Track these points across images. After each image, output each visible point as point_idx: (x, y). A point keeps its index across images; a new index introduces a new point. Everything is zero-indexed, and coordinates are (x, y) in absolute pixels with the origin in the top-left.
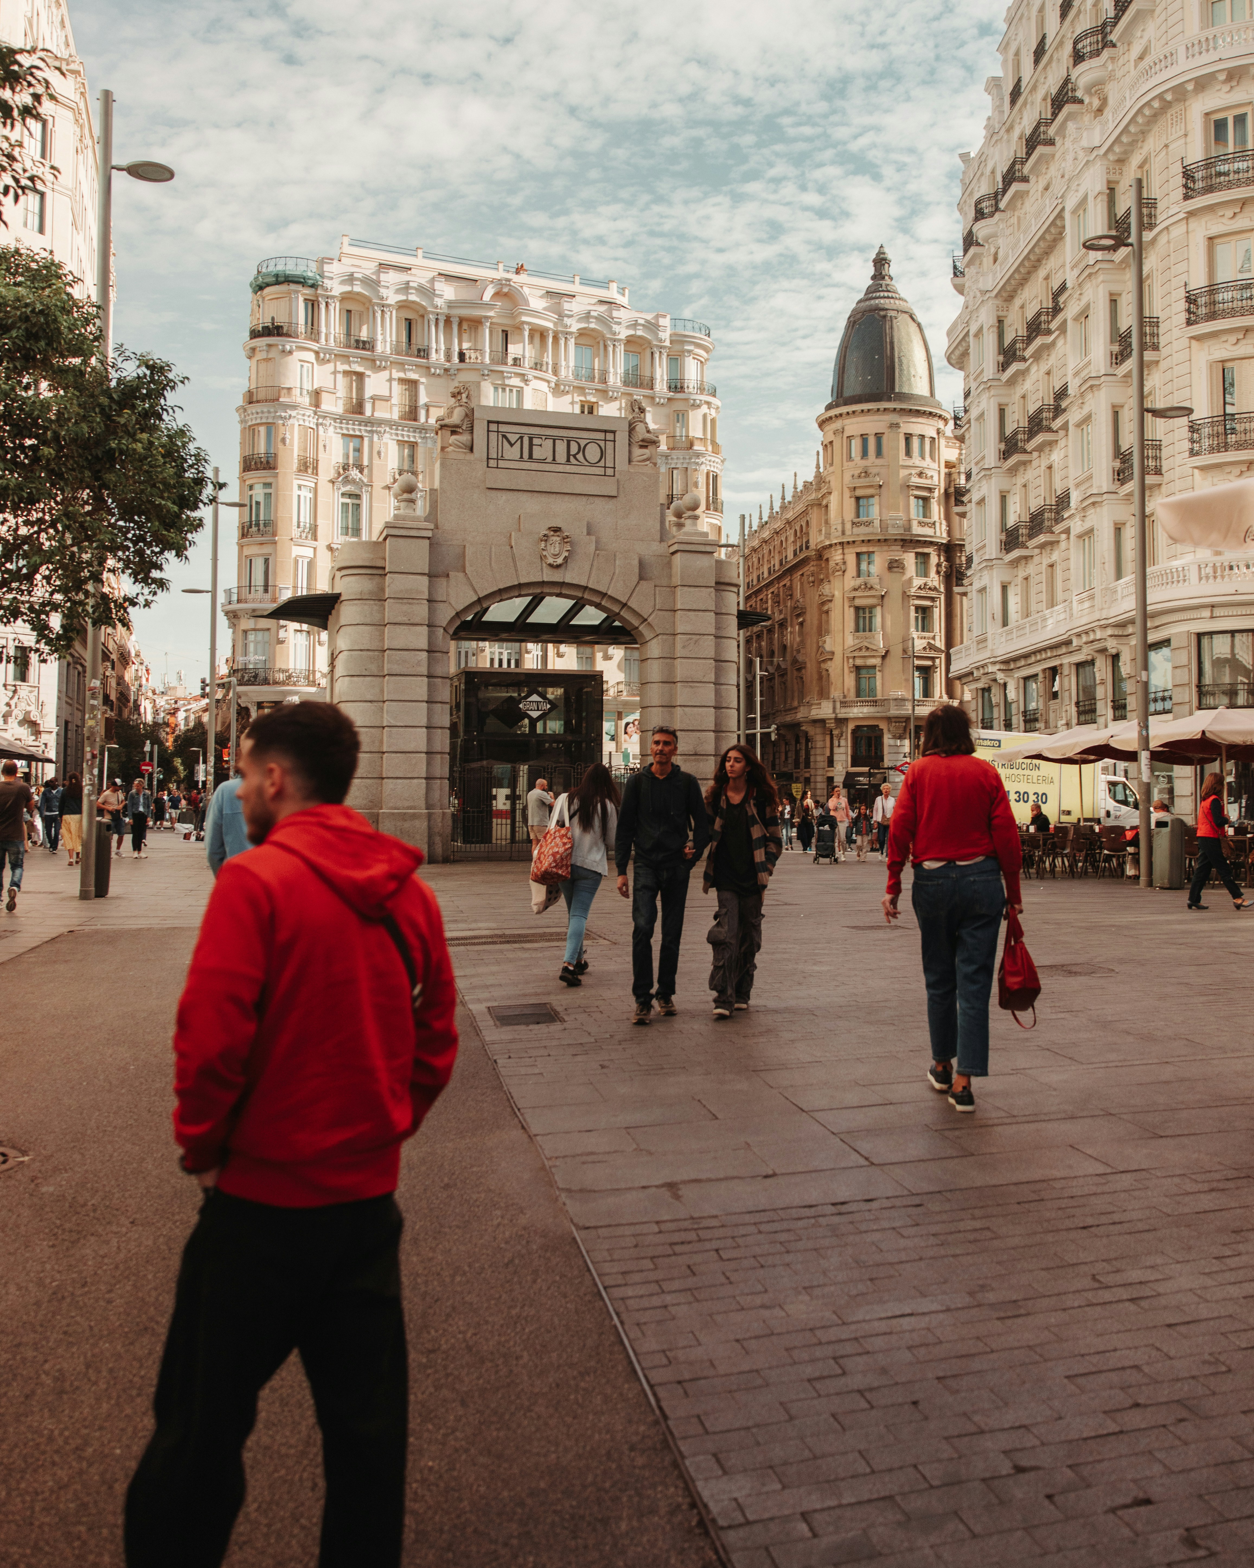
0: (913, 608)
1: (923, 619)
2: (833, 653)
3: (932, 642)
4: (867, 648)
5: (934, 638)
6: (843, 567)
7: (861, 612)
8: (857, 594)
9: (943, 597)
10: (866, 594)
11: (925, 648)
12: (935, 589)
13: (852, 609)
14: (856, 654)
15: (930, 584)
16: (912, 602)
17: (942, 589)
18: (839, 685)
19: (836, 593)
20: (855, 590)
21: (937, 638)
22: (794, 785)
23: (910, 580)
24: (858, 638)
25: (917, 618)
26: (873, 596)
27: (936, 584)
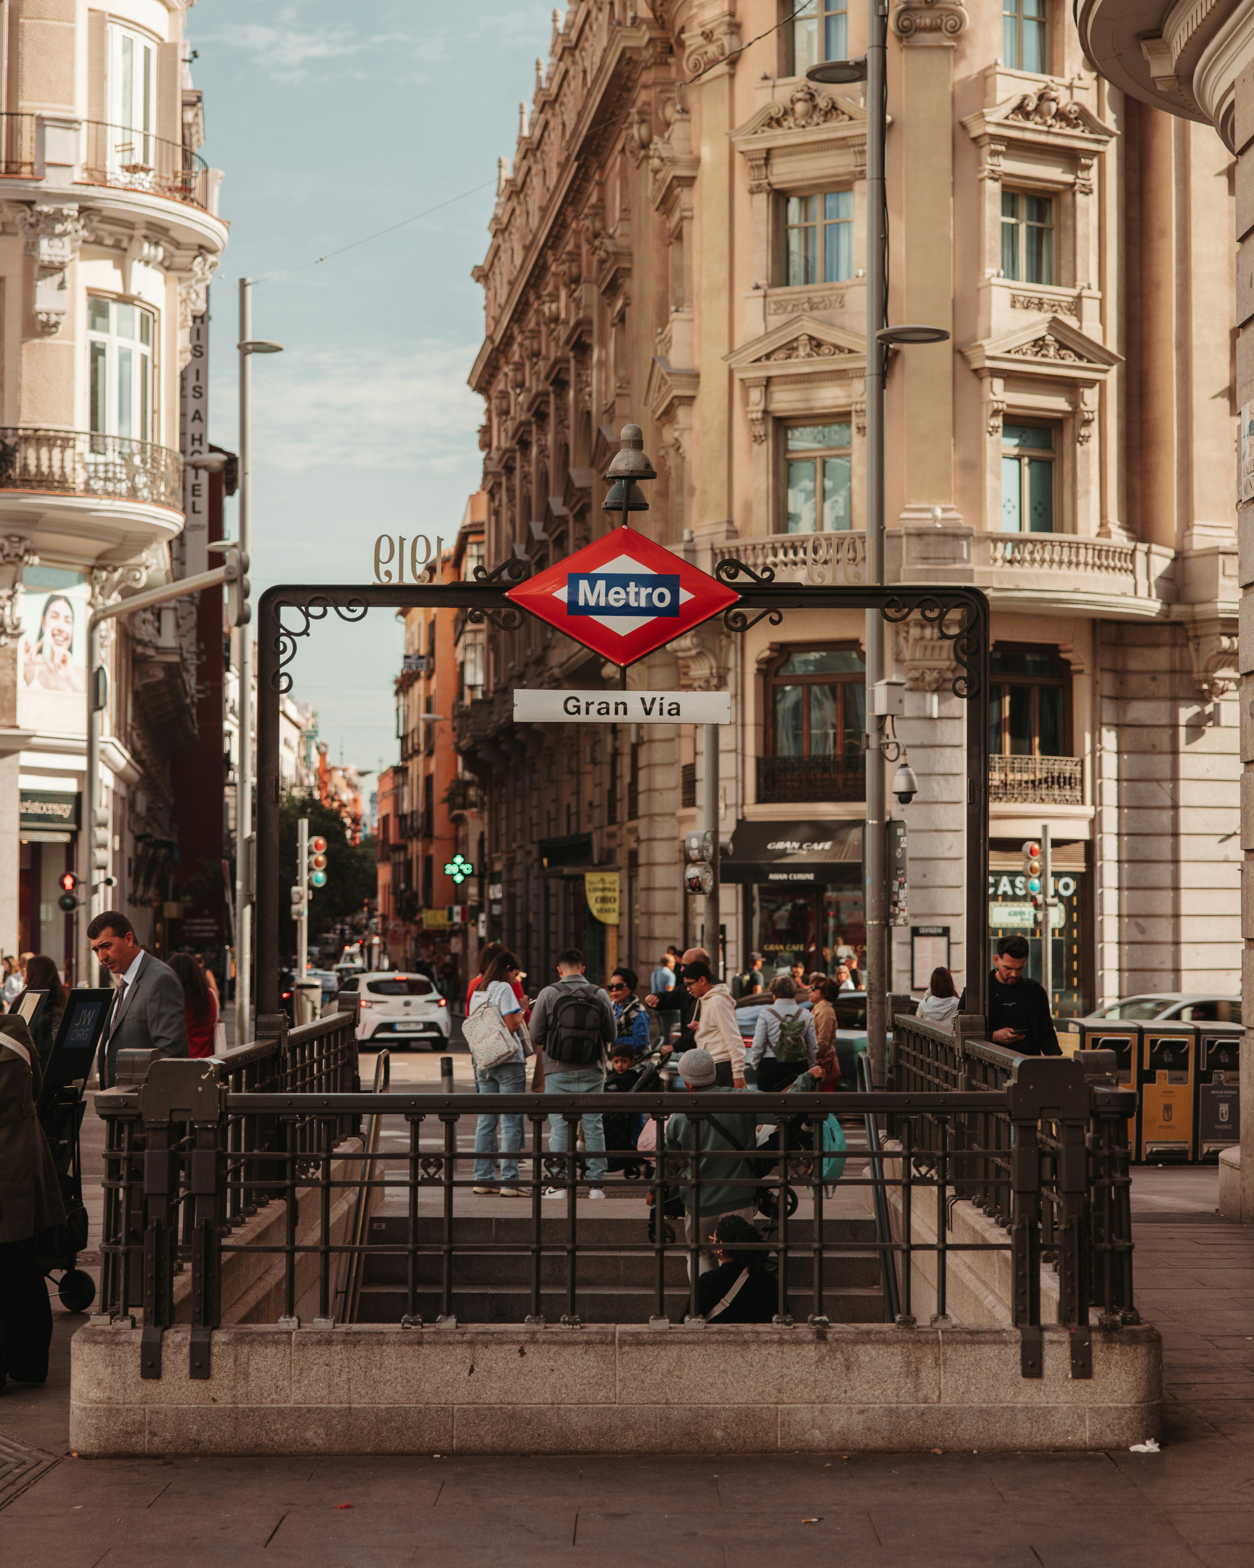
0: (993, 189)
1: (1037, 237)
2: (695, 377)
3: (1071, 321)
4: (816, 344)
5: (1076, 306)
6: (728, 43)
7: (794, 205)
8: (778, 138)
9: (1111, 150)
10: (813, 135)
11: (1039, 344)
12: (1082, 117)
13: (762, 201)
14: (774, 368)
15: (1064, 100)
16: (989, 163)
17: (1110, 121)
18: (717, 493)
19: (706, 153)
20: (774, 122)
21: (1090, 308)
22: (592, 879)
23: (985, 79)
24: (781, 307)
25: (1010, 232)
26: (841, 144)
27: (1088, 99)
